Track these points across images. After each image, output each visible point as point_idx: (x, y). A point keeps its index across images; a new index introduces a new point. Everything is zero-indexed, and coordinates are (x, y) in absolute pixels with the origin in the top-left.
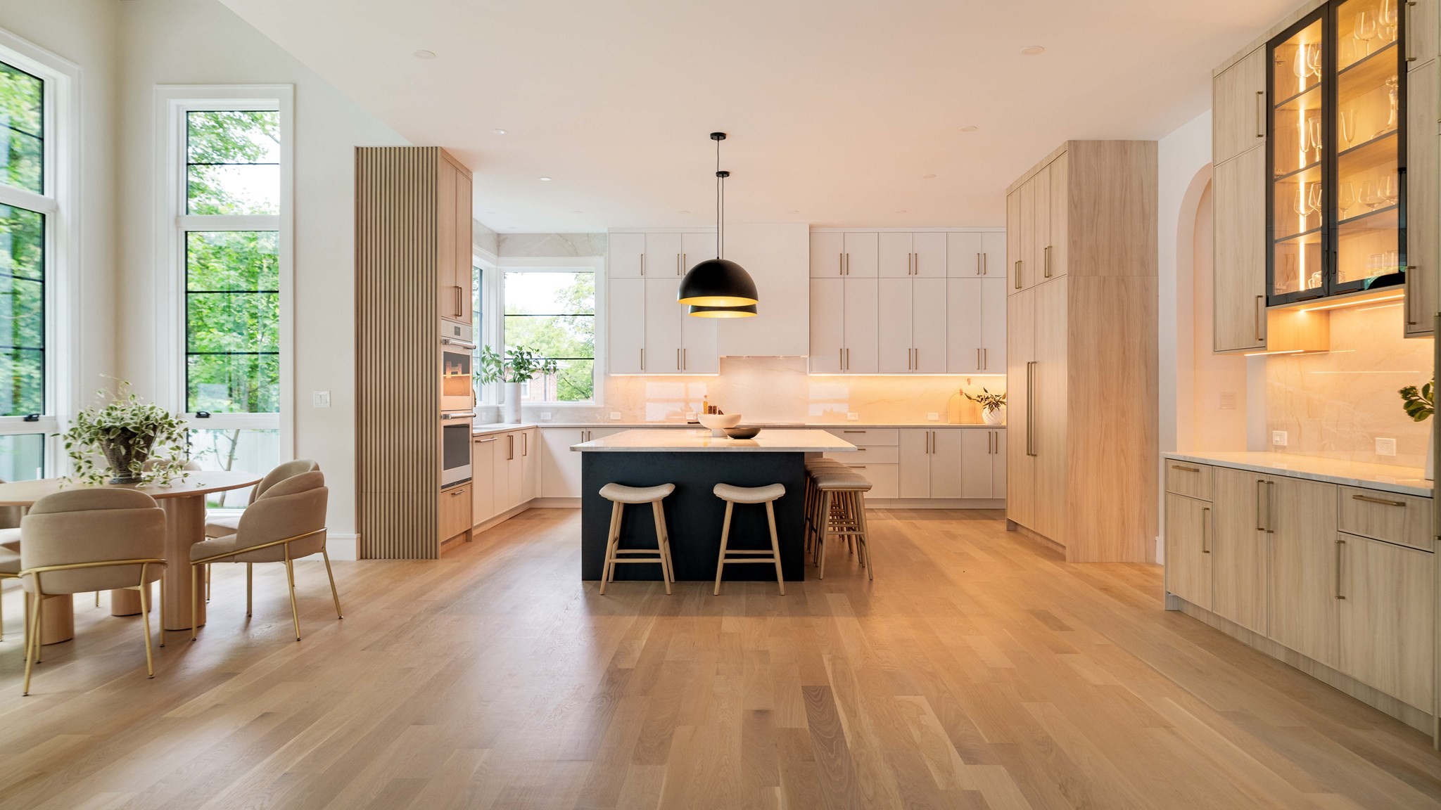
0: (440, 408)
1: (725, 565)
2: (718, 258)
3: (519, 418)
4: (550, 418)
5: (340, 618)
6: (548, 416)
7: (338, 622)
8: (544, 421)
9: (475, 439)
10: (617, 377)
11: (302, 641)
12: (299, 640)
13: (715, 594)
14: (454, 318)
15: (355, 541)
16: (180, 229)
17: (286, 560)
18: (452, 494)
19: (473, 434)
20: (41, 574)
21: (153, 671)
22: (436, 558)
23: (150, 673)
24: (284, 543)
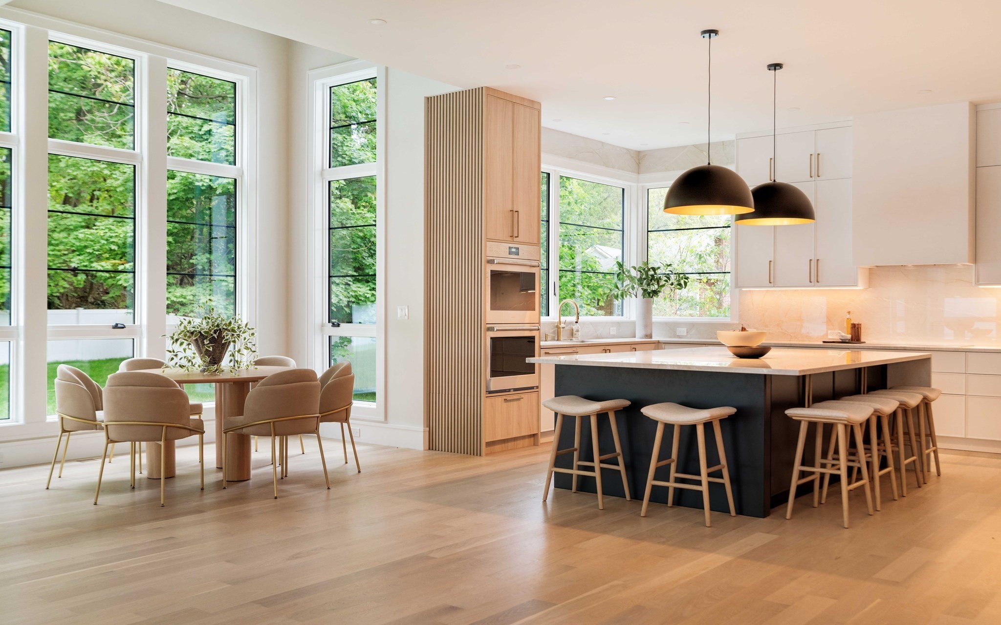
0: (485, 320)
1: (653, 487)
2: (709, 164)
3: (649, 333)
4: (685, 334)
5: (329, 488)
6: (682, 331)
7: (327, 491)
8: (679, 337)
9: (543, 351)
10: (752, 291)
11: (278, 499)
12: (276, 498)
13: (642, 515)
14: (510, 239)
15: (422, 434)
16: (324, 180)
17: (273, 436)
18: (505, 400)
19: (540, 346)
20: (108, 426)
21: (164, 502)
22: (480, 455)
23: (162, 503)
24: (270, 422)
